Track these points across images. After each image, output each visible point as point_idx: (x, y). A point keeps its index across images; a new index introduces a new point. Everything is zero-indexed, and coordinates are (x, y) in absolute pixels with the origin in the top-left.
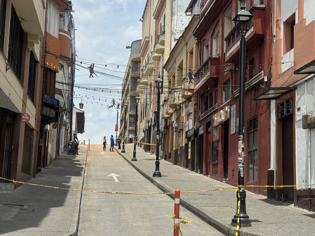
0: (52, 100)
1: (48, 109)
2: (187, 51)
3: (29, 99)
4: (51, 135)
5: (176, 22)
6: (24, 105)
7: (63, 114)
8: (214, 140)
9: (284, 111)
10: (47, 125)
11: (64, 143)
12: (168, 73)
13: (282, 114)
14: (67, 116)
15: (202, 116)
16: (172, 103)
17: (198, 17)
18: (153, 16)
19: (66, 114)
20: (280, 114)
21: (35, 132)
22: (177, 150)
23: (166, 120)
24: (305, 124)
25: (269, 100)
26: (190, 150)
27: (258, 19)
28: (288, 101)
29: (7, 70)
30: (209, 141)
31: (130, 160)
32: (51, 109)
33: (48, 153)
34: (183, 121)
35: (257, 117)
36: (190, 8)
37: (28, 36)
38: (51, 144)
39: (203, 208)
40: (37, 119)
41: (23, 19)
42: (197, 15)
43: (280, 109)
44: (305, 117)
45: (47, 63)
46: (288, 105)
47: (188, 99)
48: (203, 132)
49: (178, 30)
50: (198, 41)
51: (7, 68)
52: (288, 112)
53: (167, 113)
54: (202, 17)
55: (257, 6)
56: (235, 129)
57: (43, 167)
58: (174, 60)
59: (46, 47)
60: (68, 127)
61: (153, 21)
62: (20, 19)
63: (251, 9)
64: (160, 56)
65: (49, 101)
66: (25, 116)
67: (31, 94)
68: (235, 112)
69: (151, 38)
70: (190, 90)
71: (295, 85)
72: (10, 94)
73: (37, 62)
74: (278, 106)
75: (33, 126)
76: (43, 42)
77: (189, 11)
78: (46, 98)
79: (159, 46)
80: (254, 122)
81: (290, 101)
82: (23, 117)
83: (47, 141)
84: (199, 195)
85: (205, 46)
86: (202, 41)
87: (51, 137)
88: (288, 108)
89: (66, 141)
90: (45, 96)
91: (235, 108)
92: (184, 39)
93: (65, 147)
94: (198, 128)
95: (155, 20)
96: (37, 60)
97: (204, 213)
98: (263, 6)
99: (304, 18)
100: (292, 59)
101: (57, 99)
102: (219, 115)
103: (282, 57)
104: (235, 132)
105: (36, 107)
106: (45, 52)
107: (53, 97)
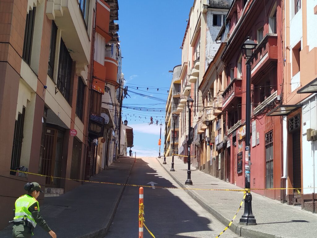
0: (98, 118)
1: (95, 126)
2: (217, 74)
3: (77, 117)
4: (99, 148)
5: (209, 49)
6: (72, 122)
7: (111, 130)
8: (239, 153)
9: (293, 126)
10: (95, 140)
11: (114, 155)
12: (202, 94)
13: (292, 128)
14: (116, 132)
15: (229, 131)
16: (205, 120)
17: (226, 44)
18: (191, 44)
19: (115, 130)
20: (290, 129)
21: (83, 146)
22: (210, 161)
23: (201, 135)
24: (309, 137)
25: (282, 116)
26: (220, 161)
27: (272, 46)
28: (296, 117)
29: (56, 93)
30: (235, 153)
31: (169, 171)
32: (97, 126)
33: (97, 164)
34: (215, 136)
35: (273, 131)
36: (219, 37)
37: (76, 64)
38: (99, 156)
39: (220, 210)
40: (85, 134)
41: (71, 50)
42: (225, 43)
43: (290, 124)
44: (310, 130)
45: (94, 87)
46: (296, 121)
47: (219, 116)
48: (230, 146)
49: (211, 56)
50: (226, 65)
51: (57, 91)
52: (297, 126)
53: (202, 129)
54: (228, 45)
55: (270, 35)
56: (255, 142)
57: (92, 176)
58: (207, 82)
59: (93, 72)
60: (117, 142)
61: (191, 49)
62: (69, 51)
63: (266, 37)
64: (196, 79)
65: (96, 119)
66: (73, 131)
67: (79, 113)
68: (255, 127)
69: (189, 63)
70: (219, 108)
71: (301, 103)
72: (58, 113)
73: (85, 86)
74: (289, 121)
75: (81, 140)
76: (91, 69)
77: (218, 39)
78: (93, 117)
79: (195, 71)
80: (271, 136)
81: (298, 117)
82: (71, 132)
83: (95, 153)
84: (221, 200)
85: (232, 70)
86: (229, 65)
87: (99, 150)
88: (296, 123)
89: (115, 154)
90: (92, 114)
91: (255, 124)
92: (215, 63)
93: (114, 159)
94: (227, 142)
95: (192, 47)
96: (85, 84)
97: (220, 215)
98: (276, 35)
99: (308, 45)
100: (299, 81)
101: (103, 117)
102: (243, 130)
103: (291, 78)
104: (255, 145)
105: (84, 124)
106: (92, 77)
107: (99, 115)
